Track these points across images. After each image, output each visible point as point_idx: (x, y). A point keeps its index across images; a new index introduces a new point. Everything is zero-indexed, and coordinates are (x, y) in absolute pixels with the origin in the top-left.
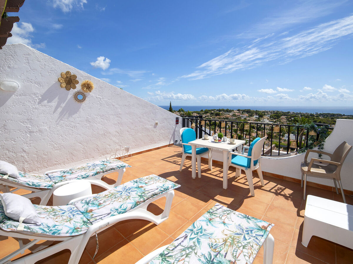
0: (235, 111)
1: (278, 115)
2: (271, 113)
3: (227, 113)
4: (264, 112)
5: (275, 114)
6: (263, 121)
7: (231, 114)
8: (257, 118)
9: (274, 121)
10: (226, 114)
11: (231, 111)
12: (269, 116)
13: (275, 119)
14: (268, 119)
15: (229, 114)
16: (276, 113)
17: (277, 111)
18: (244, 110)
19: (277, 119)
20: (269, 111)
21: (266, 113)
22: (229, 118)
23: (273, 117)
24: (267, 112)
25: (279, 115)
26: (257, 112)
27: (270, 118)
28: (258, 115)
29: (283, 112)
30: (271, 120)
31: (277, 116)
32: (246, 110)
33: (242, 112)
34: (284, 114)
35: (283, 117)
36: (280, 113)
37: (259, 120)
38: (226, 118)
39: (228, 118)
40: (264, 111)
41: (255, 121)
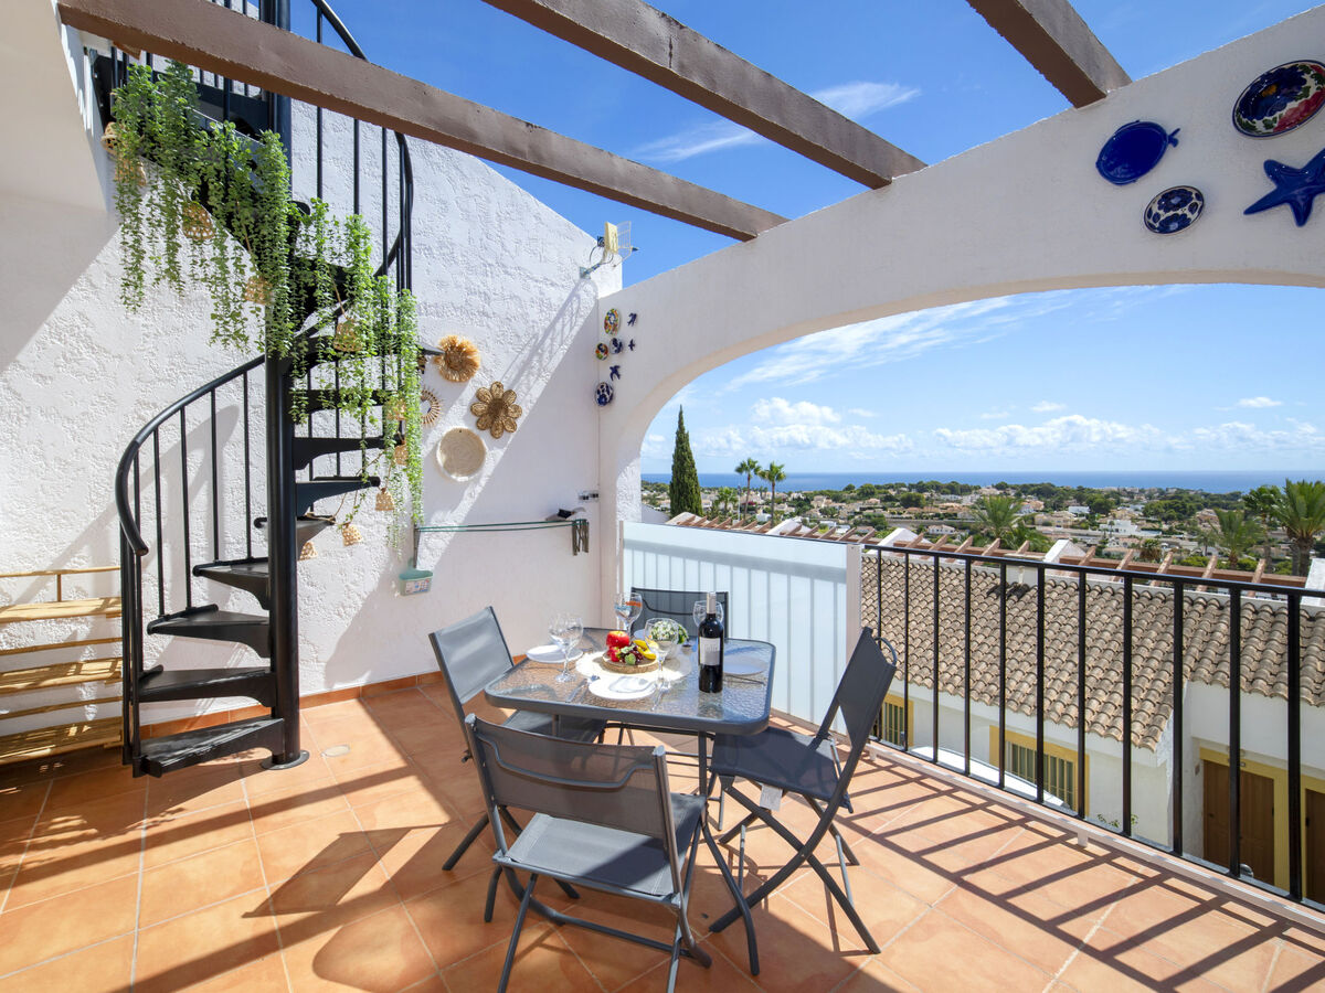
0: (985, 491)
1: (1184, 506)
2: (1150, 497)
3: (949, 497)
4: (1117, 494)
5: (1167, 501)
6: (1109, 527)
7: (967, 500)
8: (1082, 515)
9: (1165, 527)
10: (948, 501)
11: (966, 490)
12: (1139, 507)
13: (1167, 519)
14: (1134, 520)
15: (959, 502)
16: (1173, 498)
17: (1180, 491)
18: (1025, 486)
19: (1180, 519)
20: (1142, 491)
21: (1126, 499)
22: (960, 515)
23: (1156, 513)
24: (1131, 494)
25: (1188, 505)
26: (1081, 496)
27: (1145, 515)
28: (1090, 503)
29: (1206, 495)
30: (1149, 525)
31: (1177, 509)
32: (1032, 485)
33: (1018, 495)
34: (1212, 501)
35: (1205, 511)
36: (1191, 498)
37: (1094, 525)
38: (946, 515)
39: (956, 515)
40: (1115, 489)
41: (1072, 527)
